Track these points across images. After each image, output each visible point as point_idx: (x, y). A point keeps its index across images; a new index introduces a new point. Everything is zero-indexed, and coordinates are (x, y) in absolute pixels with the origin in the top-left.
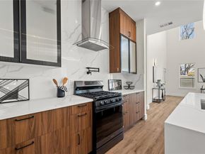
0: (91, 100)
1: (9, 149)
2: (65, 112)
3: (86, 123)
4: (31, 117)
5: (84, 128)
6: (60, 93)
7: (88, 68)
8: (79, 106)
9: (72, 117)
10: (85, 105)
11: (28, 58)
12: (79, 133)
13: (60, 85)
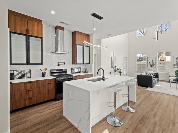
0: (55, 78)
1: (25, 91)
2: (43, 82)
3: (52, 87)
4: (31, 82)
5: (51, 88)
6: (43, 75)
7: (58, 63)
8: (49, 80)
9: (46, 84)
10: (52, 79)
11: (30, 63)
12: (49, 90)
13: (43, 71)
